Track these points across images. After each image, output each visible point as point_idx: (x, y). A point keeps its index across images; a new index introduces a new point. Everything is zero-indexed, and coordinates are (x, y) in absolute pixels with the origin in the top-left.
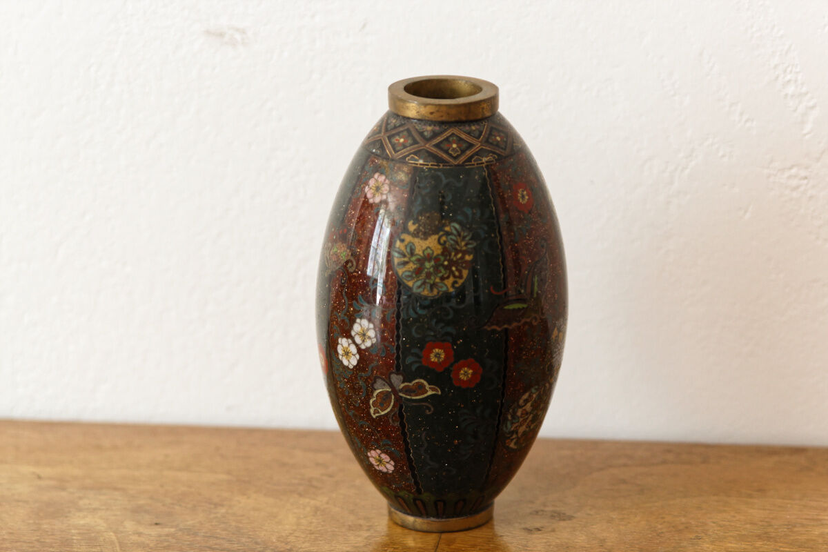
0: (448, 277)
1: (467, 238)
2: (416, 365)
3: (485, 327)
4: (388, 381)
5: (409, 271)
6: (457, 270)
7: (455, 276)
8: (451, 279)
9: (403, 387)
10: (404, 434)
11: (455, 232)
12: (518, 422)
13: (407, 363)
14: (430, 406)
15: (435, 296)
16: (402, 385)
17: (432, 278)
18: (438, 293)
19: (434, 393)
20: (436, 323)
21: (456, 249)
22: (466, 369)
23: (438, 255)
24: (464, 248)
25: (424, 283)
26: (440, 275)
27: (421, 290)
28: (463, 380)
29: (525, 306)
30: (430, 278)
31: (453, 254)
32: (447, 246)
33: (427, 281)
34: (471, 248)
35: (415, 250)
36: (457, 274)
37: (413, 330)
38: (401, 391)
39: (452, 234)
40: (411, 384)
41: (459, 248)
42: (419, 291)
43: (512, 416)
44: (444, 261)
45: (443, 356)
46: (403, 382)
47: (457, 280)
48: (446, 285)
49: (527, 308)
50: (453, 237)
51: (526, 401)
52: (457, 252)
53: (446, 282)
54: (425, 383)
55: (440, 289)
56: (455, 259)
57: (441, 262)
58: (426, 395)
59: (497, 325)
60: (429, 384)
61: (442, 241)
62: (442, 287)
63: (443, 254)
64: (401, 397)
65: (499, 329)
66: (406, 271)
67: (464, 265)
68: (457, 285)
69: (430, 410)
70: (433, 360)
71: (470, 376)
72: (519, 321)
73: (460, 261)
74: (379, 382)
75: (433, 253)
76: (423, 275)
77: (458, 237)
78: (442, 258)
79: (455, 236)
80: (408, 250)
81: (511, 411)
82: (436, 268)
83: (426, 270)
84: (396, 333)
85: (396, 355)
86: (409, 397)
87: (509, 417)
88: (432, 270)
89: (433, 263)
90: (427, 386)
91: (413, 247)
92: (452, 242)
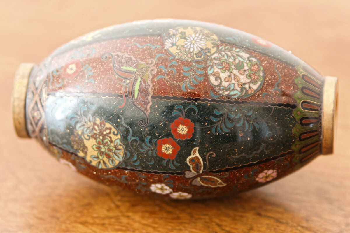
0: (110, 137)
1: (86, 120)
2: (175, 162)
3: (147, 114)
4: (192, 179)
5: (109, 161)
6: (105, 131)
7: (110, 133)
8: (111, 135)
9: (195, 171)
10: (235, 169)
11: (82, 128)
12: (234, 84)
13: (175, 168)
14: (208, 154)
15: (123, 148)
16: (193, 171)
17: (111, 148)
18: (121, 145)
19: (197, 152)
20: (143, 149)
21: (92, 129)
22: (178, 130)
23: (96, 142)
24: (92, 123)
25: (115, 153)
26: (109, 143)
27: (120, 156)
28: (188, 132)
29: (139, 80)
30: (112, 150)
31: (95, 132)
32: (90, 135)
33: (114, 151)
34: (93, 118)
35: (95, 156)
36: (108, 131)
37: (149, 164)
38: (198, 172)
39: (83, 130)
40: (191, 167)
41: (91, 128)
42: (121, 158)
43: (226, 91)
44: (100, 138)
45: (168, 146)
46: (190, 171)
47: (112, 131)
48: (116, 140)
49: (141, 78)
50: (85, 130)
51: (218, 78)
52: (94, 129)
53: (113, 140)
54: (189, 157)
55: (119, 144)
56: (99, 131)
57: (101, 141)
58: (200, 157)
59: (147, 105)
60: (190, 155)
61: (88, 138)
62: (117, 143)
63: (95, 139)
64: (203, 172)
65: (151, 103)
66: (109, 163)
67: (103, 125)
68: (116, 133)
69: (212, 154)
70: (171, 153)
71: (184, 127)
72: (149, 85)
73: (100, 128)
74: (194, 183)
75: (96, 145)
76: (110, 153)
77: (85, 126)
78: (98, 140)
79: (84, 128)
80: (96, 159)
81: (221, 92)
82: (105, 144)
83: (107, 151)
84: (154, 174)
85: (170, 175)
86: (202, 168)
87: (226, 93)
88: (106, 148)
89: (102, 146)
90: (192, 156)
91: (93, 156)
92: (88, 131)
